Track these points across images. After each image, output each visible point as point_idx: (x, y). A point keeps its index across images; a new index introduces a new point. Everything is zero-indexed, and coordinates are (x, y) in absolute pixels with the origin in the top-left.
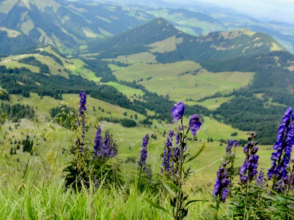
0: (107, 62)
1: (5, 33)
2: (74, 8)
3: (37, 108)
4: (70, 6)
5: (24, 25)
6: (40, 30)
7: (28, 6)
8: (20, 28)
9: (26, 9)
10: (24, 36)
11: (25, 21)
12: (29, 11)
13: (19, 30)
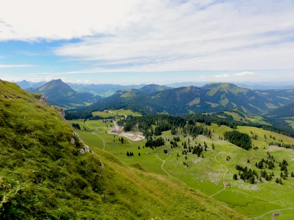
0: (284, 119)
1: (210, 105)
2: (259, 93)
3: (214, 131)
4: (256, 92)
5: (223, 101)
6: (233, 103)
7: (226, 92)
8: (220, 103)
9: (225, 92)
10: (222, 106)
11: (223, 99)
12: (226, 94)
13: (219, 104)
